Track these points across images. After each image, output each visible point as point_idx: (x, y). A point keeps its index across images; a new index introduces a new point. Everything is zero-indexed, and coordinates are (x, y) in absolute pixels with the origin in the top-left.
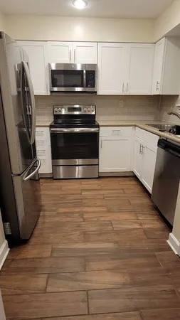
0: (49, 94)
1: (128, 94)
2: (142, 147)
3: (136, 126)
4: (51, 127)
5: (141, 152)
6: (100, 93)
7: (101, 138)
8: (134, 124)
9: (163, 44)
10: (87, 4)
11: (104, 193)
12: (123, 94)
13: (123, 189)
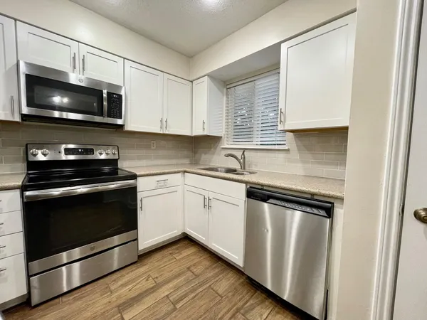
0: (17, 118)
1: (167, 132)
3: (185, 172)
4: (23, 188)
6: (129, 128)
8: (182, 169)
11: (167, 293)
12: (162, 132)
13: (188, 268)
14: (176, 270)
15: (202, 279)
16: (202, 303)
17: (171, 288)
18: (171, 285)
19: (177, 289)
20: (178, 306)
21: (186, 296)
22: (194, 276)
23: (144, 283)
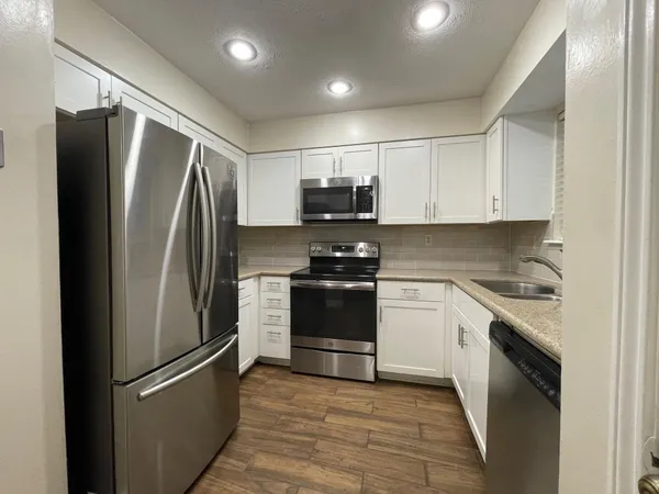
0: (300, 224)
1: (436, 222)
2: (461, 331)
5: (461, 342)
6: (383, 221)
7: (380, 303)
9: (499, 132)
10: (351, 88)
11: (372, 428)
12: (428, 222)
13: (420, 424)
14: (405, 416)
15: (425, 446)
16: (396, 467)
17: (381, 428)
18: (383, 424)
19: (386, 432)
20: (370, 446)
21: (387, 445)
22: (418, 436)
23: (363, 405)
